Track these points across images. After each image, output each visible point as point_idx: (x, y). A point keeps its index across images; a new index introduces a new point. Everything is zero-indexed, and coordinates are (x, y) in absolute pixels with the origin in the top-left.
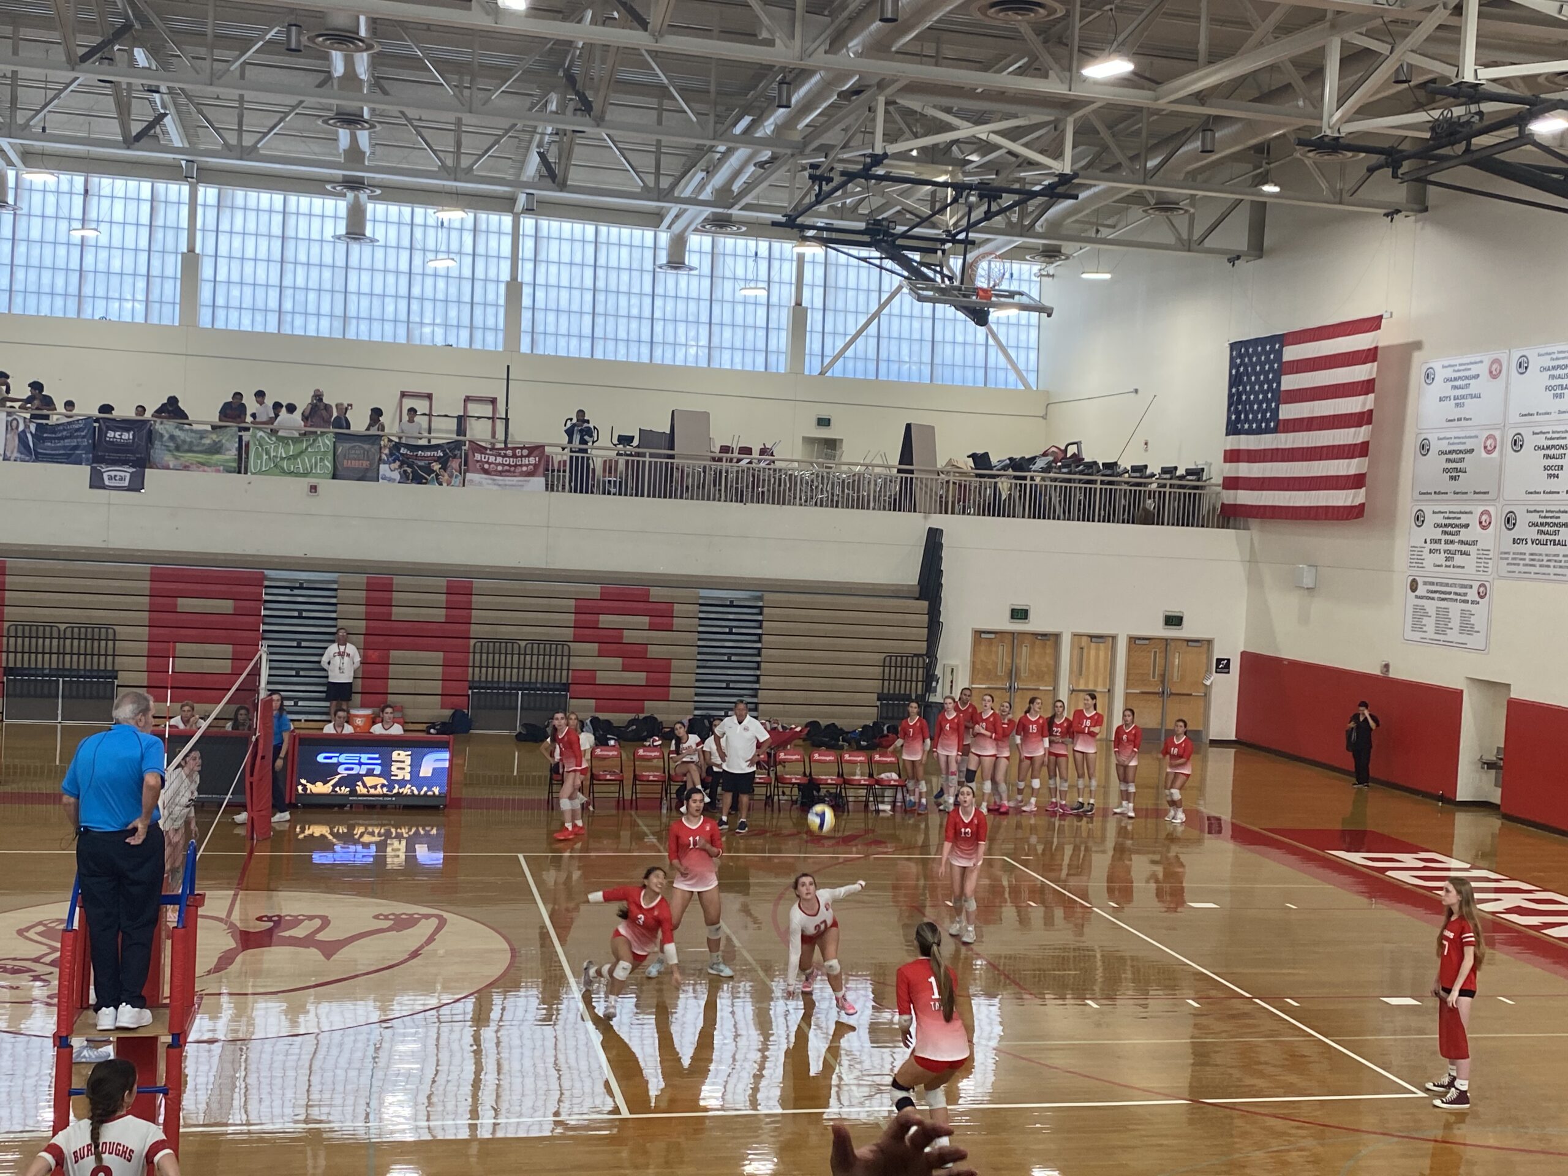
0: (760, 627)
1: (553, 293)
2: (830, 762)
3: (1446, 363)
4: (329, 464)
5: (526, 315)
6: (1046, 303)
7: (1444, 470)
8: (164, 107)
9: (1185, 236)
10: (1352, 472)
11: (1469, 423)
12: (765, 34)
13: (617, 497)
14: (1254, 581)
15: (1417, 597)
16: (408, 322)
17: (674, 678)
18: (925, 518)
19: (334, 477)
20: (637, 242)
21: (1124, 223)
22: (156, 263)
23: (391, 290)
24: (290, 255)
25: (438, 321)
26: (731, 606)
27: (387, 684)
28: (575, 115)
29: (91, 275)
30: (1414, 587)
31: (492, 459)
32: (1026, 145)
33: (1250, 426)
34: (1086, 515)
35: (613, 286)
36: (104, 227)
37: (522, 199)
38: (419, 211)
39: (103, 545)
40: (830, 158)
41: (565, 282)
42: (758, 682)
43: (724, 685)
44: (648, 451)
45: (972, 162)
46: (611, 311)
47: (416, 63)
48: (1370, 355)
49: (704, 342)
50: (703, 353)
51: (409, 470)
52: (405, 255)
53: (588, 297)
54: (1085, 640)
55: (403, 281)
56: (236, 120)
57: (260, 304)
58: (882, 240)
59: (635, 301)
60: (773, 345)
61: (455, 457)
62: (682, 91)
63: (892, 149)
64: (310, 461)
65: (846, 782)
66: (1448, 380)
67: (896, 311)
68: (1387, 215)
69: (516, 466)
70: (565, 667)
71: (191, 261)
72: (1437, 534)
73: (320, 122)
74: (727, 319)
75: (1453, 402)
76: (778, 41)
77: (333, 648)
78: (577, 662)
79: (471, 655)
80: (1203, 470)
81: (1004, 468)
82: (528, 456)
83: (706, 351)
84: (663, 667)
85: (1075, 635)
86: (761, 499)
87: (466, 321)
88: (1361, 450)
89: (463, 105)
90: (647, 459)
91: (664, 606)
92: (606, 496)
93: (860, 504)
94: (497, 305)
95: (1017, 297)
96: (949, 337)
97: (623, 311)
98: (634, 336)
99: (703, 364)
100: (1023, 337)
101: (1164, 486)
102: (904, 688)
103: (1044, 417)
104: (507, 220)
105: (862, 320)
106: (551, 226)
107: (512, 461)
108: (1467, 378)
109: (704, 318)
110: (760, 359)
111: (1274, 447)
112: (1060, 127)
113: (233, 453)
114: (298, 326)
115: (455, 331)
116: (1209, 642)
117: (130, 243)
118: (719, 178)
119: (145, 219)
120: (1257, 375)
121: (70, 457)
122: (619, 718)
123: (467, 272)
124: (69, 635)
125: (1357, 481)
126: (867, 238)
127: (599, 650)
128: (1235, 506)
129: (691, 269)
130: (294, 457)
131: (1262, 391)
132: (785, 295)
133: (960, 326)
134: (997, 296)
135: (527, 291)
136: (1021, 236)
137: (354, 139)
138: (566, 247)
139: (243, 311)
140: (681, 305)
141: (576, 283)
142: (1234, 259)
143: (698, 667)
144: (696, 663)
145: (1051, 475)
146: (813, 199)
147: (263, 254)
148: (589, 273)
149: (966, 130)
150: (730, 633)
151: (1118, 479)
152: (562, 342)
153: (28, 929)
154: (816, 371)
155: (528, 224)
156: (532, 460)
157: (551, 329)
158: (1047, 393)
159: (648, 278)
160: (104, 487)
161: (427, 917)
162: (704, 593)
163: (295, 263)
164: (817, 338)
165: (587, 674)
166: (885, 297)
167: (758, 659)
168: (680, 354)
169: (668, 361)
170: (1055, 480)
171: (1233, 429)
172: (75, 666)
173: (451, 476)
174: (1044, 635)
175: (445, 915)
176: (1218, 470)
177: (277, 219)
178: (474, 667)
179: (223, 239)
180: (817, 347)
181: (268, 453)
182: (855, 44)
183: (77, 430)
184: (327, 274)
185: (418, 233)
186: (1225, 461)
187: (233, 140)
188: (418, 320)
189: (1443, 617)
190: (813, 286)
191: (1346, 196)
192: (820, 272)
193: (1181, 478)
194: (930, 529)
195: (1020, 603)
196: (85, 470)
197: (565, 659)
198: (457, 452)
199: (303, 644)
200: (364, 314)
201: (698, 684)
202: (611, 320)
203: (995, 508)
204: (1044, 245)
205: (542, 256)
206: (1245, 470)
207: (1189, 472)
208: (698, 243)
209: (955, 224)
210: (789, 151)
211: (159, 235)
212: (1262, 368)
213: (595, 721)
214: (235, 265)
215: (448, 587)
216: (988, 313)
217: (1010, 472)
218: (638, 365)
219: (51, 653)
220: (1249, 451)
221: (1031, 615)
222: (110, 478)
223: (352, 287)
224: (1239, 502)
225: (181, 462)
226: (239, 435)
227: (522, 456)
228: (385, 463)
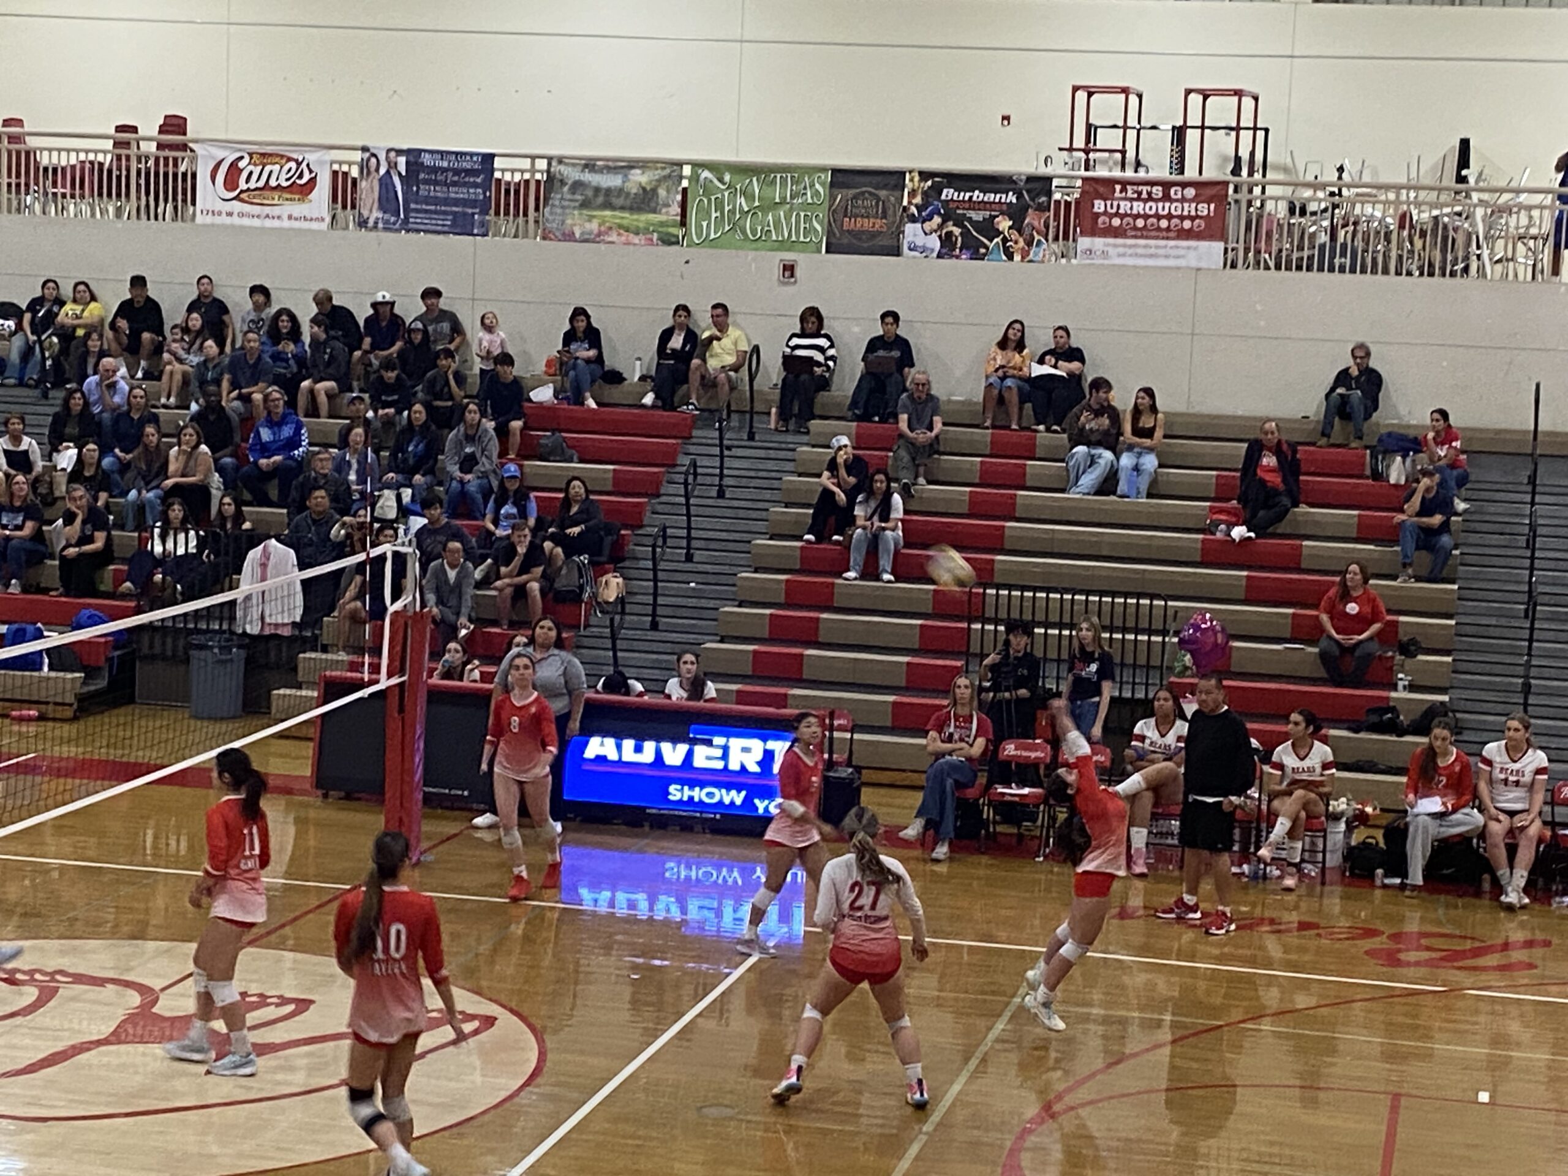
4: (820, 227)
19: (828, 249)
31: (1125, 207)
61: (1038, 207)
64: (788, 221)
82: (1195, 199)
107: (1162, 209)
113: (673, 211)
156: (1203, 208)
181: (719, 207)
198: (1042, 198)
225: (594, 226)
226: (681, 177)
227: (1183, 200)
228: (913, 219)
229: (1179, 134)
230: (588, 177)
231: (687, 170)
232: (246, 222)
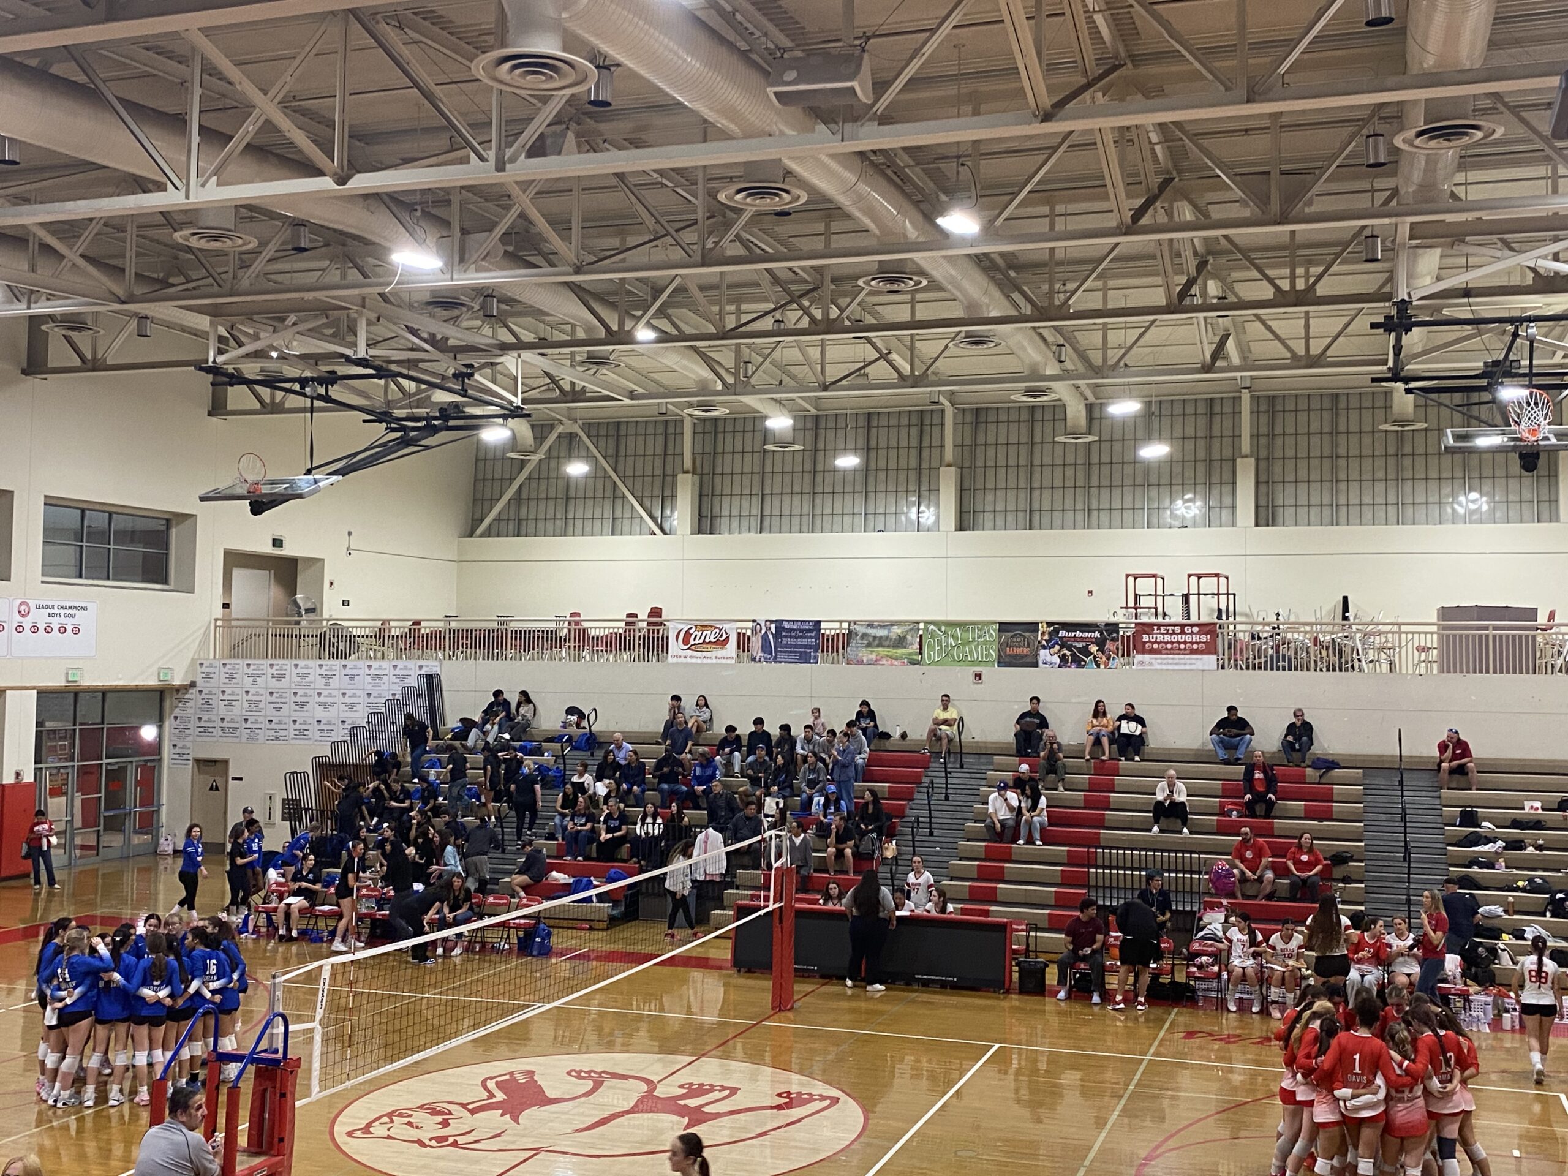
1: (1290, 465)
4: (993, 653)
5: (1263, 490)
16: (1147, 508)
19: (1001, 663)
20: (1380, 403)
23: (1129, 480)
24: (1037, 459)
31: (1160, 638)
35: (1354, 452)
41: (1303, 453)
46: (1353, 476)
53: (1328, 464)
55: (1141, 470)
57: (1011, 505)
59: (1379, 463)
60: (1543, 493)
64: (976, 649)
69: (1186, 644)
74: (1486, 471)
82: (1198, 633)
97: (1366, 475)
98: (1379, 499)
107: (1181, 639)
109: (1459, 473)
110: (1529, 510)
113: (915, 647)
114: (1046, 523)
117: (903, 464)
119: (914, 442)
123: (1202, 455)
135: (1263, 466)
138: (1303, 418)
139: (997, 514)
140: (1432, 463)
141: (1314, 453)
147: (1013, 460)
152: (1302, 512)
156: (1203, 638)
157: (1290, 501)
159: (1392, 439)
161: (824, 1099)
168: (1434, 513)
173: (1108, 659)
177: (1026, 427)
179: (980, 451)
181: (940, 645)
184: (1070, 472)
185: (1155, 424)
188: (1155, 505)
200: (1104, 505)
202: (1354, 486)
205: (1278, 430)
211: (926, 454)
223: (1093, 481)
225: (874, 656)
226: (919, 629)
227: (1192, 633)
228: (1044, 648)
229: (1186, 598)
230: (870, 631)
231: (922, 626)
232: (694, 661)
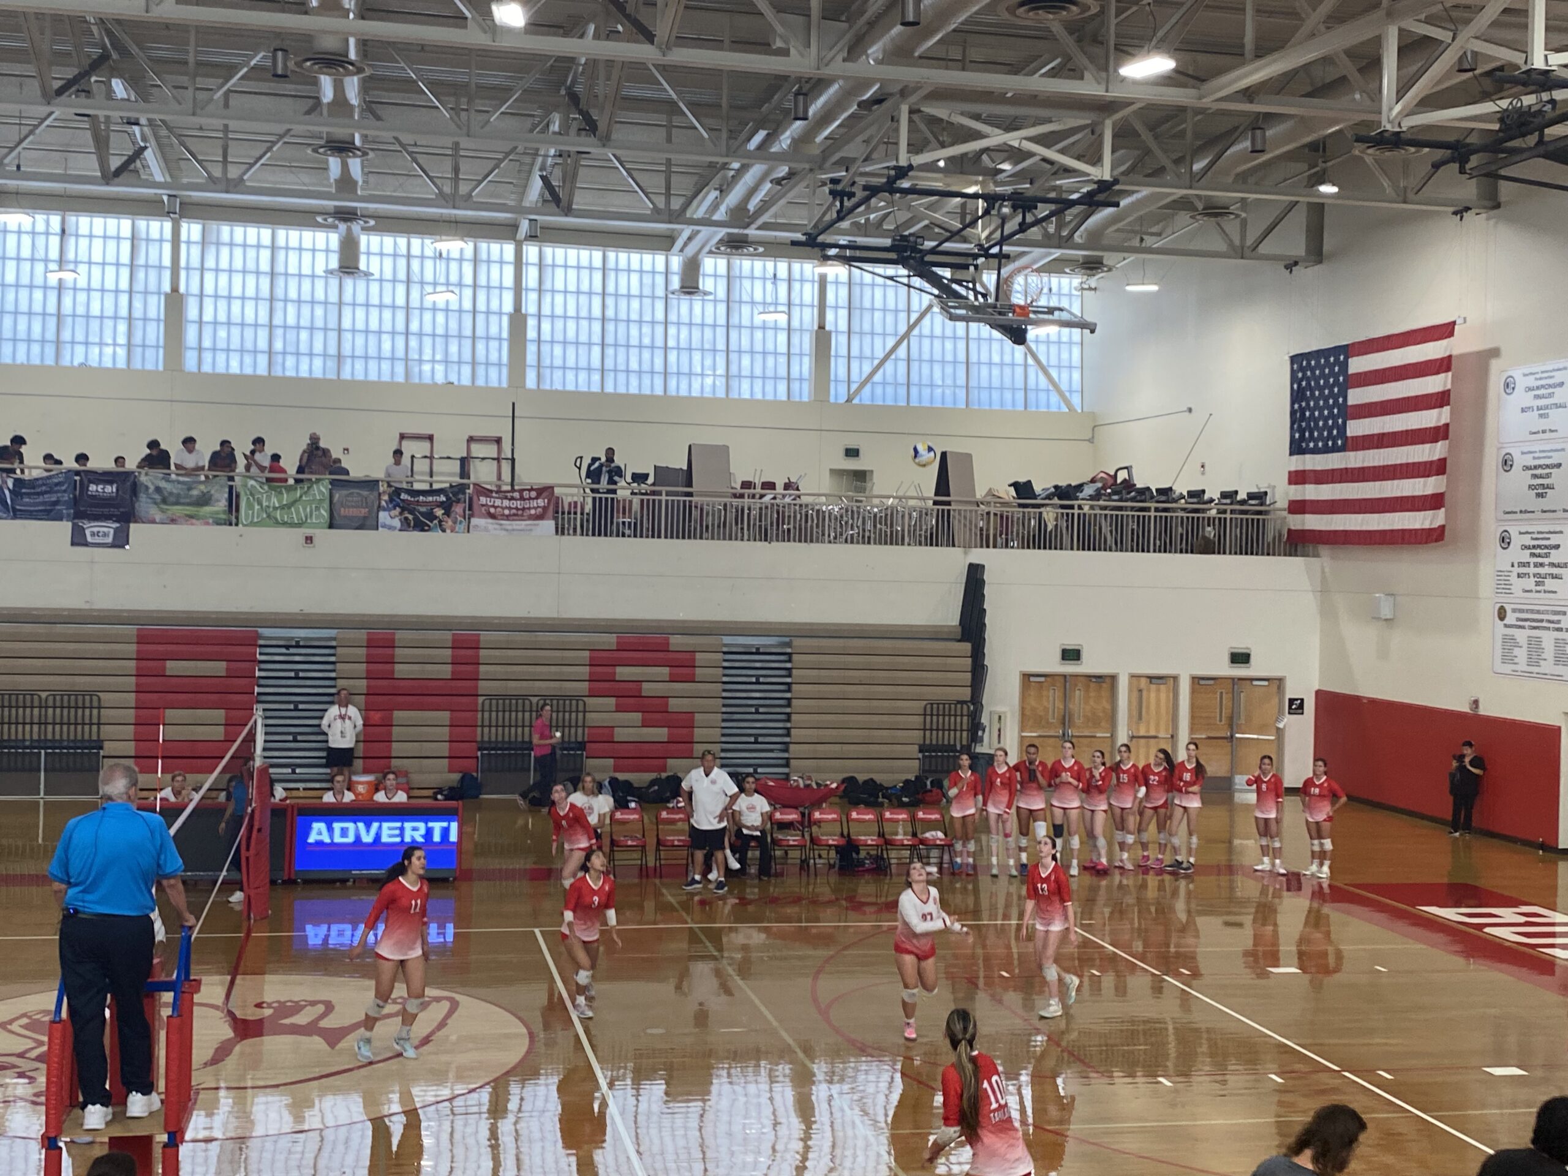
0: (790, 676)
1: (559, 324)
2: (869, 821)
3: (1527, 371)
4: (325, 513)
5: (531, 349)
6: (1089, 318)
7: (1530, 487)
8: (144, 139)
9: (1237, 242)
10: (1429, 491)
11: (1553, 435)
12: (779, 44)
13: (632, 539)
14: (1327, 612)
15: (1506, 626)
16: (406, 359)
17: (699, 733)
18: (966, 553)
19: (331, 526)
20: (647, 267)
21: (1169, 231)
22: (138, 304)
23: (387, 326)
24: (279, 293)
25: (438, 357)
26: (758, 653)
27: (390, 748)
28: (579, 135)
29: (69, 320)
30: (1502, 614)
31: (498, 502)
32: (1062, 152)
33: (1316, 445)
34: (1141, 546)
35: (623, 315)
36: (83, 269)
37: (524, 226)
38: (416, 242)
39: (87, 607)
40: (852, 170)
41: (571, 312)
42: (788, 735)
43: (752, 739)
44: (664, 489)
45: (1003, 171)
46: (622, 340)
47: (409, 86)
48: (1443, 365)
49: (721, 371)
50: (721, 383)
51: (410, 517)
52: (401, 289)
53: (597, 327)
54: (1144, 682)
55: (401, 316)
56: (220, 152)
57: (249, 345)
58: (910, 257)
59: (646, 329)
60: (795, 371)
61: (458, 501)
62: (691, 105)
63: (918, 160)
64: (305, 509)
65: (889, 843)
66: (1530, 389)
67: (926, 331)
68: (1455, 213)
69: (523, 509)
70: (580, 723)
71: (175, 300)
72: (1525, 556)
73: (309, 151)
74: (745, 344)
75: (1536, 413)
76: (793, 51)
77: (334, 711)
78: (593, 718)
79: (480, 715)
80: (1266, 493)
81: (1049, 497)
82: (537, 498)
83: (724, 380)
84: (686, 721)
85: (1133, 676)
86: (786, 537)
87: (467, 356)
88: (1439, 467)
89: (459, 127)
90: (664, 498)
91: (688, 656)
92: (621, 539)
93: (893, 539)
94: (500, 339)
95: (1056, 313)
96: (984, 358)
97: (634, 341)
98: (646, 367)
99: (721, 393)
100: (1065, 356)
101: (1225, 512)
102: (947, 738)
103: (1091, 440)
104: (509, 249)
105: (890, 343)
106: (556, 253)
107: (519, 504)
108: (1550, 386)
109: (721, 345)
110: (782, 387)
111: (1343, 466)
112: (1098, 132)
113: (222, 504)
114: (289, 368)
115: (455, 367)
116: (1280, 681)
117: (110, 284)
118: (733, 198)
119: (125, 258)
120: (1321, 389)
121: (49, 513)
122: (639, 779)
123: (467, 305)
124: (50, 703)
125: (1435, 502)
126: (893, 256)
127: (617, 705)
128: (1303, 532)
129: (706, 293)
130: (289, 506)
131: (1326, 406)
132: (808, 318)
133: (996, 346)
134: (1035, 312)
135: (531, 323)
136: (1059, 247)
137: (345, 167)
138: (572, 274)
139: (231, 354)
140: (696, 333)
141: (584, 313)
142: (1291, 265)
143: (724, 720)
144: (720, 716)
145: (1101, 503)
146: (835, 215)
147: (250, 292)
148: (597, 302)
149: (997, 138)
150: (758, 683)
151: (1174, 505)
152: (570, 376)
153: (11, 1022)
154: (842, 399)
155: (531, 251)
156: (541, 502)
157: (558, 362)
158: (1093, 415)
159: (660, 306)
160: (86, 544)
161: (438, 1000)
162: (727, 640)
163: (286, 300)
164: (842, 364)
165: (606, 731)
166: (914, 317)
167: (788, 710)
168: (696, 384)
169: (683, 392)
170: (1105, 508)
171: (1297, 448)
172: (57, 737)
173: (455, 522)
174: (1099, 678)
175: (457, 997)
176: (1282, 493)
177: (265, 254)
178: (483, 726)
179: (209, 277)
180: (842, 372)
181: (260, 503)
182: (875, 50)
183: (57, 484)
184: (319, 311)
185: (415, 265)
186: (1290, 483)
187: (217, 172)
188: (416, 357)
189: (1535, 646)
190: (836, 307)
191: (1411, 196)
192: (843, 292)
193: (1243, 502)
194: (971, 566)
195: (1071, 643)
196: (66, 526)
197: (581, 715)
198: (461, 496)
199: (301, 706)
200: (359, 352)
201: (724, 739)
202: (622, 351)
203: (1041, 540)
204: (1085, 256)
205: (547, 285)
206: (1312, 492)
207: (1251, 496)
208: (713, 266)
209: (988, 238)
210: (807, 166)
211: (141, 275)
212: (1326, 381)
213: (613, 782)
214: (222, 305)
215: (454, 641)
216: (1025, 331)
217: (1056, 501)
218: (653, 397)
219: (32, 724)
220: (1315, 471)
221: (1084, 655)
222: (93, 534)
223: (347, 324)
224: (1307, 527)
225: (169, 515)
227: (530, 498)
228: (384, 510)
